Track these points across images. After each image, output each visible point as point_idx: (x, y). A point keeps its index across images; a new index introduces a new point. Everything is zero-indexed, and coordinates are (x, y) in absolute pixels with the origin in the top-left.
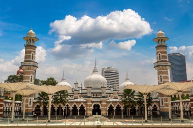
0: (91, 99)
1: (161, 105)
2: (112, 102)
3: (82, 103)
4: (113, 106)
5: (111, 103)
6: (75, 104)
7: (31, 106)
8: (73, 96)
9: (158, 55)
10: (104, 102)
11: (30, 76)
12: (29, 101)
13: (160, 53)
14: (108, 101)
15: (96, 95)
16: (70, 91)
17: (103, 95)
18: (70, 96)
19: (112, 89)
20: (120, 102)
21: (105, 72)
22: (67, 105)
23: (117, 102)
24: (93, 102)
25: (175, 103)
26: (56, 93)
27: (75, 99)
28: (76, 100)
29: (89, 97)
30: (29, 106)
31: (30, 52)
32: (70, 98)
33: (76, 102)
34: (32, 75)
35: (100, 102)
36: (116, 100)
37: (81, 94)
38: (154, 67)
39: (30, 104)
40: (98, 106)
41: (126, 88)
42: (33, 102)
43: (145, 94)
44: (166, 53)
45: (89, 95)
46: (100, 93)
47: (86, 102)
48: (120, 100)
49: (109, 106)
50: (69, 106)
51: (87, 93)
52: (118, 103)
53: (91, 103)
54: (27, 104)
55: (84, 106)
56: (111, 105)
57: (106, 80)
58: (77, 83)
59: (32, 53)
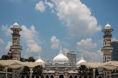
0: (58, 71)
3: (52, 74)
4: (72, 76)
5: (71, 74)
6: (47, 74)
9: (105, 42)
10: (67, 73)
11: (17, 55)
12: (17, 72)
13: (106, 41)
14: (69, 72)
15: (61, 69)
16: (44, 66)
17: (66, 69)
18: (44, 69)
19: (71, 65)
20: (77, 73)
21: (67, 54)
22: (43, 75)
24: (59, 73)
25: (114, 75)
28: (48, 72)
30: (17, 75)
31: (16, 39)
32: (44, 71)
33: (48, 73)
34: (18, 55)
35: (64, 73)
36: (74, 72)
37: (51, 68)
38: (101, 51)
39: (18, 75)
40: (63, 76)
41: (82, 64)
42: (20, 73)
43: (94, 68)
44: (110, 40)
45: (56, 69)
46: (64, 68)
47: (55, 73)
49: (70, 76)
50: (44, 75)
51: (55, 68)
52: (76, 74)
53: (58, 74)
54: (16, 75)
55: (53, 75)
56: (71, 76)
57: (68, 59)
58: (49, 61)
59: (18, 39)
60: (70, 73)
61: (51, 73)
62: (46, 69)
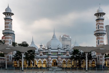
0: (51, 56)
1: (98, 60)
4: (65, 61)
5: (64, 59)
6: (40, 59)
7: (11, 60)
9: (97, 26)
11: (9, 40)
12: (9, 57)
13: (98, 24)
15: (54, 53)
17: (59, 53)
20: (70, 58)
23: (68, 58)
25: (107, 59)
28: (41, 57)
30: (9, 60)
31: (8, 23)
34: (10, 39)
35: (57, 58)
38: (94, 35)
42: (12, 58)
44: (103, 24)
45: (49, 53)
46: (57, 52)
47: (48, 58)
49: (63, 61)
57: (62, 44)
59: (10, 24)
62: (39, 54)
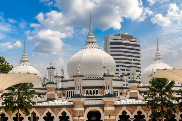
0: (83, 100)
2: (127, 106)
3: (64, 109)
4: (128, 113)
5: (124, 108)
6: (49, 110)
8: (44, 94)
10: (110, 106)
14: (118, 103)
15: (92, 91)
16: (38, 85)
17: (107, 92)
18: (39, 94)
19: (125, 78)
20: (142, 105)
21: (111, 44)
22: (34, 114)
23: (136, 106)
24: (86, 107)
26: (9, 89)
27: (48, 100)
28: (52, 103)
29: (79, 96)
32: (39, 99)
33: (52, 107)
35: (102, 106)
36: (135, 102)
37: (62, 89)
40: (98, 114)
41: (156, 76)
45: (77, 92)
46: (102, 88)
47: (72, 107)
48: (144, 102)
49: (120, 113)
50: (38, 115)
51: (73, 88)
52: (139, 108)
53: (82, 109)
55: (68, 114)
56: (124, 113)
57: (114, 61)
58: (53, 68)
60: (121, 106)
61: (61, 107)
